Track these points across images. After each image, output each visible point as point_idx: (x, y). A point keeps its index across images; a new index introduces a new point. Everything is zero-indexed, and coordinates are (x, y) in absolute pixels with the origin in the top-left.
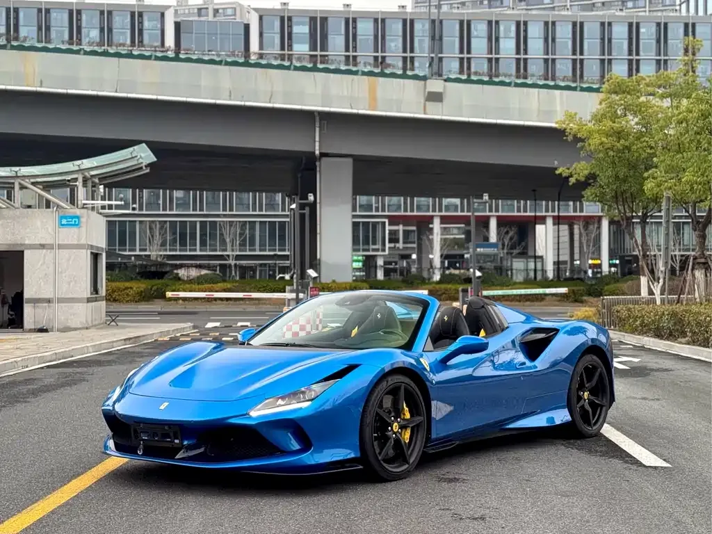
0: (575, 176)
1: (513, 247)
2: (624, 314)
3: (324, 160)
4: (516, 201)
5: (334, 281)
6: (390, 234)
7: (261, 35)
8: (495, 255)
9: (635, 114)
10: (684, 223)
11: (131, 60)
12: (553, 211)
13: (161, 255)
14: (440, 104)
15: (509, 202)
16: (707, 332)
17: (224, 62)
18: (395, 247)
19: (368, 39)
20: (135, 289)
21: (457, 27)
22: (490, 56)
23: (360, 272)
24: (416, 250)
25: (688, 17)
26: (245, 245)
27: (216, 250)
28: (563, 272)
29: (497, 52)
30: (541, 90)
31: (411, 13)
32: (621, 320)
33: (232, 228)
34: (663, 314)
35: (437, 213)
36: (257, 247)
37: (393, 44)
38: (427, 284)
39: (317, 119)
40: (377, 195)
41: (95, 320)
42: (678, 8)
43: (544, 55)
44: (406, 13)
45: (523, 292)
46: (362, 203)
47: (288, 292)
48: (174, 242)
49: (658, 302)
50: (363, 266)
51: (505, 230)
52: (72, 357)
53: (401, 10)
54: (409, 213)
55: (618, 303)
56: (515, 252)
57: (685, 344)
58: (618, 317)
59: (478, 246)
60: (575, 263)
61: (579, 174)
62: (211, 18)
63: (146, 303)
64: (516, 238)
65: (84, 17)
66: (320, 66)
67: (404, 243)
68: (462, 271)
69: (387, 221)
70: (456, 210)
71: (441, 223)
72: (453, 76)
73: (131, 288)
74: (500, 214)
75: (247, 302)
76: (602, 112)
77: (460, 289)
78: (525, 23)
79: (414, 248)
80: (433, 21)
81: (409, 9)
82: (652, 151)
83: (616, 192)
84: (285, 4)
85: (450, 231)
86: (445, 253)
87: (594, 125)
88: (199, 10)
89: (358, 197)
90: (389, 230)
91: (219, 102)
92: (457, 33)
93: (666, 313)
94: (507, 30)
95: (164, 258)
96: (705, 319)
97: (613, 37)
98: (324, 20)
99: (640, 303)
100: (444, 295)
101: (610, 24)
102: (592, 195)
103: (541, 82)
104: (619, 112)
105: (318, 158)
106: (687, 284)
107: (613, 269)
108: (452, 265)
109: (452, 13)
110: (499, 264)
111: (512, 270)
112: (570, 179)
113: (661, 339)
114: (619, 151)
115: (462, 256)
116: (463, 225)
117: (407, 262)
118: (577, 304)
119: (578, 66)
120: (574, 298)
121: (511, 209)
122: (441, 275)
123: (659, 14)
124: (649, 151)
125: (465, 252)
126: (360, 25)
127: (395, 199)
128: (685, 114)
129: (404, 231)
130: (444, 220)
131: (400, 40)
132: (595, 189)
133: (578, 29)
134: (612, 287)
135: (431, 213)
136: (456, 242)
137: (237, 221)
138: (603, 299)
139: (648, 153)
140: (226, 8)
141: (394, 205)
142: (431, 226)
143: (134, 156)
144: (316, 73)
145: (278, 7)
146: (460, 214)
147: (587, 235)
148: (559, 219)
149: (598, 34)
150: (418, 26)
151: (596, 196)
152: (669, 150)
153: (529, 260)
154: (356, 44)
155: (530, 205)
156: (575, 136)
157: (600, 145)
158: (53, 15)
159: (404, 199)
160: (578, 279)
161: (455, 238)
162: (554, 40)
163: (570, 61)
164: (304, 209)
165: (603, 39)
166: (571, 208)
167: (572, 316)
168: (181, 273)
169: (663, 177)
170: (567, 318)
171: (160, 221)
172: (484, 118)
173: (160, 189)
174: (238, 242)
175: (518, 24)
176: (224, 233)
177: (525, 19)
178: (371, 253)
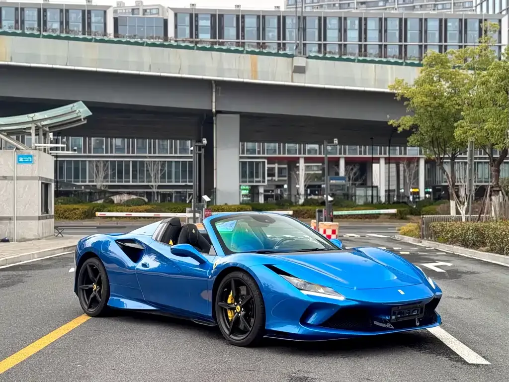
0: (403, 126)
1: (356, 180)
2: (439, 228)
3: (219, 115)
4: (358, 147)
5: (226, 204)
6: (268, 170)
7: (176, 27)
8: (343, 185)
9: (447, 81)
10: (478, 163)
11: (77, 42)
12: (385, 154)
13: (104, 185)
14: (303, 75)
15: (353, 147)
16: (503, 243)
17: (145, 44)
18: (272, 179)
19: (253, 30)
20: (80, 209)
21: (317, 22)
22: (340, 43)
23: (247, 197)
24: (287, 183)
25: (481, 15)
26: (165, 178)
27: (143, 182)
28: (392, 198)
29: (345, 40)
30: (377, 65)
31: (284, 12)
32: (436, 233)
33: (155, 166)
34: (469, 229)
35: (302, 155)
36: (173, 179)
37: (270, 34)
38: (294, 206)
39: (214, 85)
40: (259, 142)
41: (45, 232)
42: (474, 8)
43: (379, 42)
44: (280, 11)
45: (364, 212)
46: (248, 148)
47: (188, 213)
48: (113, 176)
49: (464, 220)
50: (249, 193)
51: (351, 167)
52: (20, 262)
53: (277, 9)
54: (282, 155)
55: (434, 220)
56: (357, 183)
57: (486, 251)
58: (434, 230)
59: (332, 179)
60: (400, 191)
61: (405, 125)
62: (141, 15)
63: (89, 220)
64: (358, 173)
65: (48, 14)
66: (216, 47)
67: (279, 177)
68: (320, 197)
69: (266, 161)
70: (316, 153)
71: (305, 163)
72: (313, 55)
73: (78, 209)
74: (347, 156)
76: (423, 79)
77: (317, 210)
78: (366, 19)
79: (285, 180)
80: (299, 18)
81: (282, 9)
82: (460, 107)
83: (433, 138)
84: (193, 5)
85: (311, 168)
86: (309, 183)
87: (417, 88)
88: (133, 10)
89: (245, 143)
90: (268, 168)
91: (142, 73)
92: (317, 26)
93: (471, 228)
94: (353, 23)
95: (106, 188)
96: (502, 233)
97: (428, 29)
98: (221, 16)
99: (450, 220)
100: (306, 214)
101: (426, 20)
102: (414, 140)
103: (377, 59)
104: (435, 79)
105: (214, 114)
106: (486, 206)
107: (427, 196)
108: (312, 193)
109: (313, 11)
110: (346, 192)
111: (355, 196)
112: (399, 128)
113: (467, 247)
114: (435, 108)
115: (320, 186)
116: (321, 164)
117: (281, 191)
118: (404, 221)
119: (403, 50)
120: (401, 217)
121: (355, 152)
122: (305, 199)
123: (461, 13)
124: (457, 107)
125: (322, 183)
126: (247, 20)
127: (272, 145)
128: (487, 77)
129: (279, 168)
130: (307, 160)
131: (276, 31)
132: (417, 136)
133: (403, 23)
134: (427, 208)
135: (297, 156)
136: (316, 176)
137: (158, 161)
138: (423, 218)
139: (456, 109)
140: (152, 9)
141: (271, 149)
142: (298, 165)
143: (73, 110)
144: (213, 52)
145: (189, 7)
146: (318, 156)
147: (409, 170)
148: (389, 160)
149: (417, 27)
150: (288, 21)
151: (418, 141)
152: (473, 106)
153: (368, 189)
154: (244, 34)
155: (369, 150)
156: (402, 97)
157: (421, 102)
158: (27, 12)
159: (279, 145)
160: (403, 202)
161: (315, 174)
162: (386, 31)
163: (398, 47)
164: (201, 150)
165: (421, 31)
166: (398, 152)
167: (399, 230)
168: (116, 199)
169: (469, 126)
170: (396, 231)
171: (103, 161)
172: (335, 85)
173: (103, 137)
174: (159, 176)
175: (360, 19)
176: (150, 170)
177: (366, 16)
178: (254, 184)
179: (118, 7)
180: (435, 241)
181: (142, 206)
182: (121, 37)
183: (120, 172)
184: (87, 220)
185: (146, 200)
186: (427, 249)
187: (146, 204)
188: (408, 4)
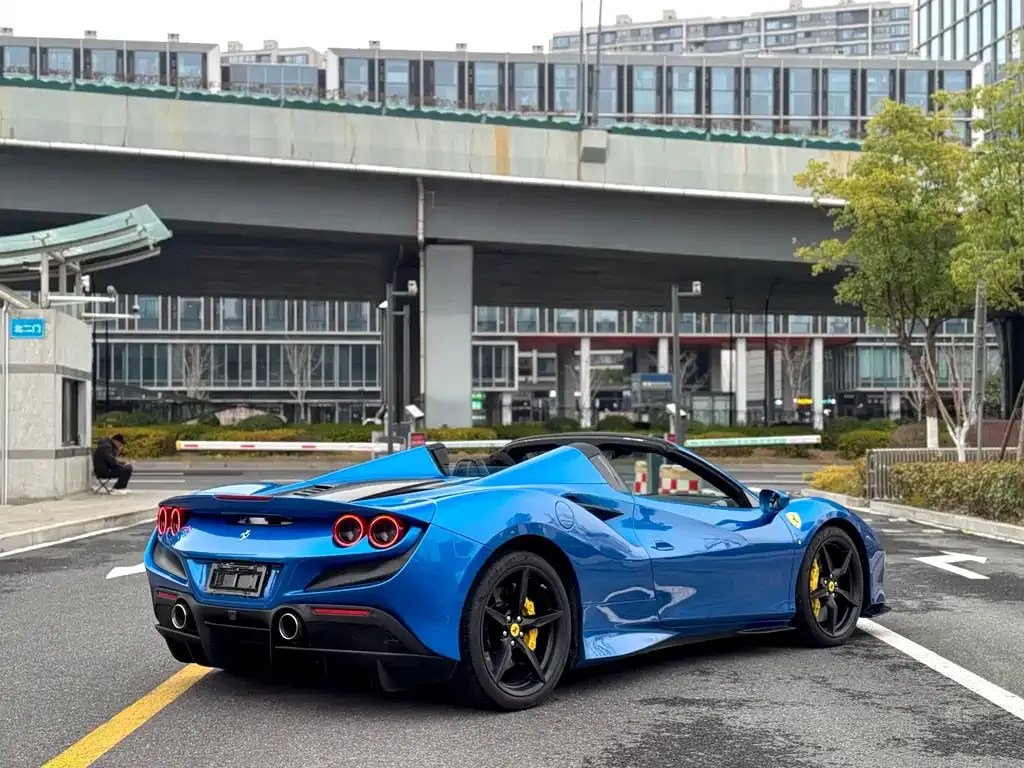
0: (821, 262)
1: (690, 381)
2: (912, 477)
3: (431, 248)
4: (694, 315)
5: (445, 426)
6: (519, 363)
7: (342, 85)
8: (668, 392)
9: (919, 165)
11: (145, 99)
12: (746, 330)
13: (201, 392)
14: (601, 165)
15: (685, 316)
17: (282, 103)
18: (527, 381)
19: (490, 91)
20: (151, 437)
21: (614, 75)
22: (659, 115)
23: (480, 415)
24: (556, 387)
25: (931, 62)
26: (319, 377)
27: (278, 385)
29: (670, 110)
30: (748, 146)
31: (549, 55)
32: (905, 485)
33: (301, 353)
35: (586, 334)
36: (336, 379)
37: (525, 99)
39: (421, 187)
40: (502, 305)
41: (72, 484)
43: (735, 114)
44: (542, 54)
46: (481, 319)
47: (376, 441)
48: (220, 373)
49: (962, 458)
50: (483, 407)
51: (681, 357)
53: (536, 51)
54: (547, 334)
55: (895, 458)
56: (695, 387)
58: (898, 481)
59: (645, 379)
60: (775, 403)
61: (829, 258)
62: (274, 63)
63: (168, 458)
64: (695, 369)
65: (95, 58)
66: (425, 109)
67: (539, 375)
68: (623, 413)
69: (516, 344)
70: (612, 329)
71: (592, 348)
72: (620, 126)
73: (146, 436)
74: (673, 334)
75: (318, 457)
76: (869, 160)
78: (709, 70)
79: (552, 383)
81: (546, 51)
83: (889, 285)
84: (375, 43)
85: (602, 359)
86: (597, 389)
87: (858, 179)
88: (259, 56)
89: (477, 309)
90: (520, 359)
91: (276, 161)
92: (614, 84)
93: (1000, 476)
94: (684, 79)
95: (205, 396)
97: (829, 90)
98: (429, 64)
101: (825, 71)
102: (850, 290)
103: (749, 135)
104: (896, 160)
105: (422, 245)
107: (827, 411)
108: (606, 405)
111: (692, 411)
112: (814, 267)
113: (987, 518)
115: (620, 394)
116: (621, 352)
117: (544, 402)
121: (689, 327)
122: (593, 419)
125: (624, 387)
126: (479, 72)
127: (527, 312)
129: (539, 359)
130: (596, 343)
131: (535, 92)
132: (855, 282)
133: (781, 78)
135: (577, 334)
136: (610, 374)
137: (308, 345)
138: (872, 453)
140: (295, 55)
141: (527, 321)
142: (577, 353)
143: (130, 224)
144: (419, 120)
145: (367, 46)
146: (617, 334)
147: (794, 363)
148: (754, 342)
149: (809, 85)
150: (559, 74)
151: (857, 293)
153: (715, 399)
154: (474, 98)
155: (715, 322)
157: (871, 208)
159: (541, 312)
161: (608, 370)
162: (748, 93)
164: (402, 310)
165: (815, 93)
166: (771, 327)
167: (811, 479)
168: (225, 417)
169: (984, 254)
170: (802, 482)
171: (201, 345)
172: (665, 187)
173: (199, 296)
174: (309, 373)
175: (698, 71)
176: (290, 361)
177: (709, 65)
178: (493, 389)
179: (229, 52)
180: (904, 503)
181: (276, 431)
182: (234, 90)
183: (233, 366)
184: (163, 458)
185: (284, 419)
186: (891, 520)
187: (284, 426)
188: (785, 45)
